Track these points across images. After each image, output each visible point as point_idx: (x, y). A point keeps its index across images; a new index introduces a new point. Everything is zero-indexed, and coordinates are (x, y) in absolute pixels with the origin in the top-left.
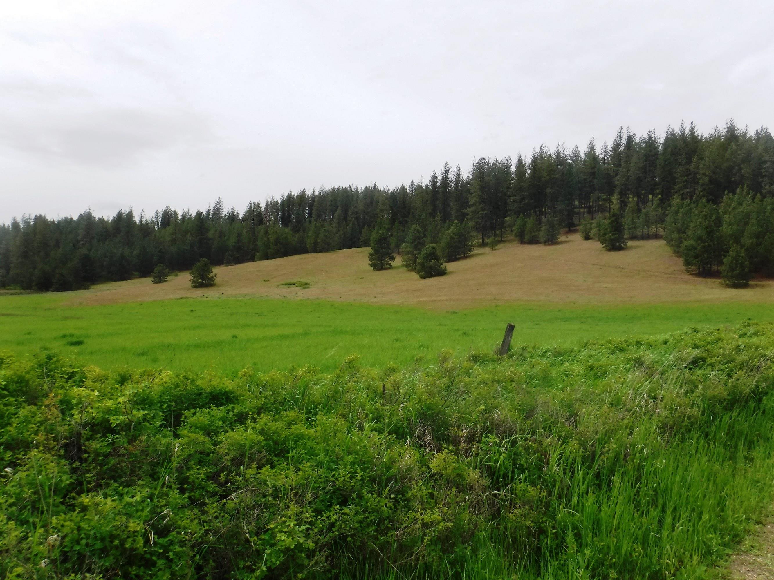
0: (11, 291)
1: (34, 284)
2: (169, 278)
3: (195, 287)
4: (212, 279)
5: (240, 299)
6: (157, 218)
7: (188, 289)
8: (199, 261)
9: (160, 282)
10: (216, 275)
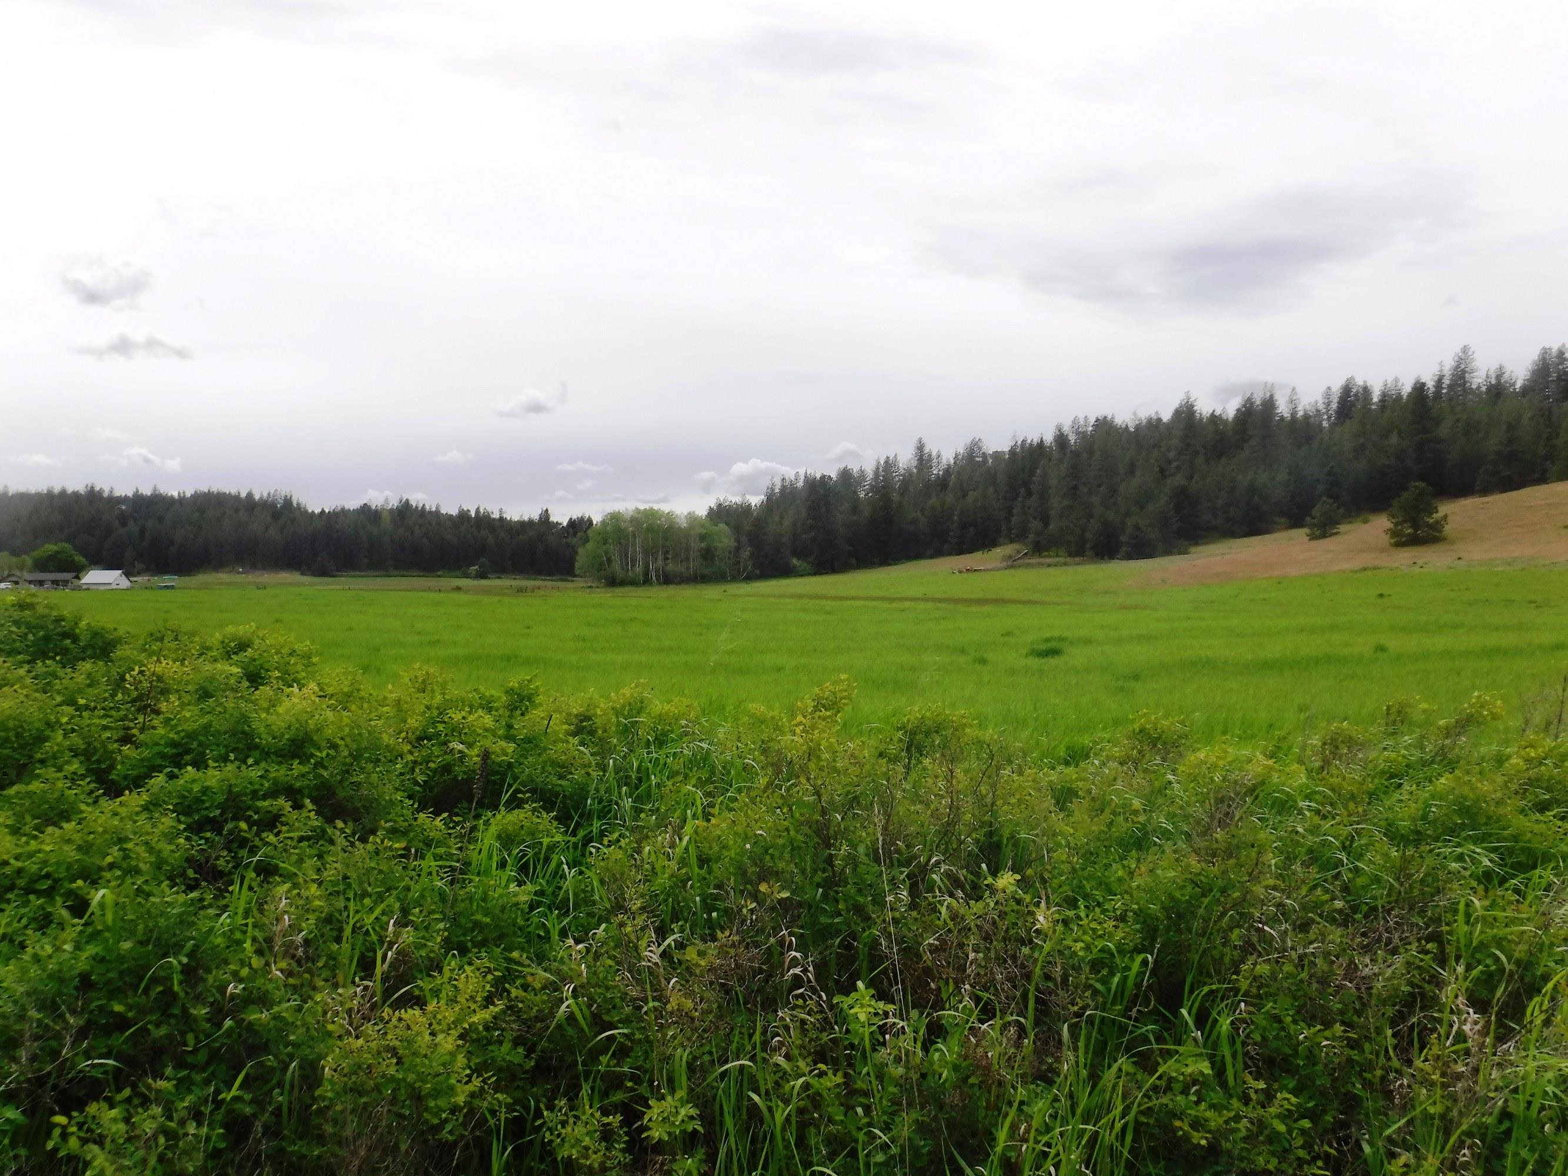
0: (1049, 560)
1: (1088, 546)
2: (1342, 528)
3: (1398, 545)
4: (1437, 526)
5: (1499, 569)
6: (1328, 404)
7: (1382, 550)
8: (1406, 489)
9: (1324, 536)
10: (1445, 517)
